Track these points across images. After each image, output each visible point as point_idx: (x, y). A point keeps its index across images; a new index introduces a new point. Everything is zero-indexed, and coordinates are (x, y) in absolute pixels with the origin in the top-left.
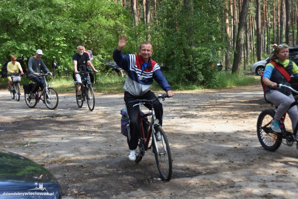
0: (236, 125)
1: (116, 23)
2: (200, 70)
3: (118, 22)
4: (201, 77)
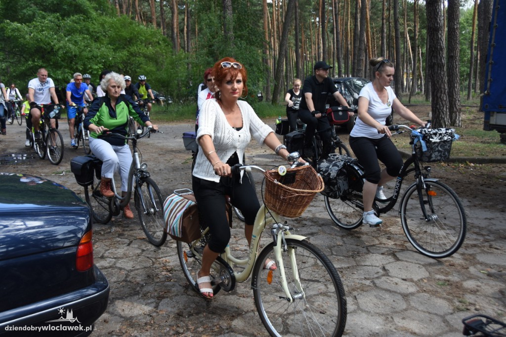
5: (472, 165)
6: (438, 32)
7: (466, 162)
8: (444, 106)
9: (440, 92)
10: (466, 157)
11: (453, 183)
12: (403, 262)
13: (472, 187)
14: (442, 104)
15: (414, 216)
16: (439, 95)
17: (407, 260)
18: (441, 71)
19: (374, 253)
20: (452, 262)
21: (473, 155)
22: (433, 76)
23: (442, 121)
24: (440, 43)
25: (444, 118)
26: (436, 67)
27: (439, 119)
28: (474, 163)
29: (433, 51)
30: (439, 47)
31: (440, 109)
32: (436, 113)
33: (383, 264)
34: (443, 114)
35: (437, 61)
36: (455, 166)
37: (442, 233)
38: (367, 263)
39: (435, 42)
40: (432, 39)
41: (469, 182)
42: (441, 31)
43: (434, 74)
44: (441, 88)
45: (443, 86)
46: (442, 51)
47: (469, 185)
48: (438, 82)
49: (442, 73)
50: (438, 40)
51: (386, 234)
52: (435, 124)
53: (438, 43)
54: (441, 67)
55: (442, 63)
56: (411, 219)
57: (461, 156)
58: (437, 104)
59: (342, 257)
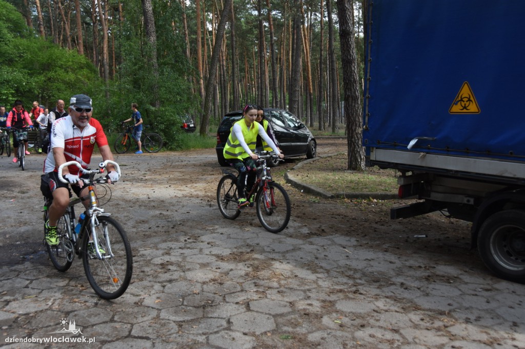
0: (178, 190)
1: (77, 78)
2: (162, 130)
3: (80, 77)
4: (163, 138)
5: (375, 200)
6: (352, 64)
7: (369, 198)
8: (359, 140)
9: (355, 125)
10: (369, 193)
11: (348, 221)
12: (253, 313)
13: (367, 224)
14: (357, 137)
15: (293, 258)
16: (354, 128)
17: (259, 310)
18: (355, 103)
19: (227, 302)
20: (307, 311)
21: (377, 191)
22: (347, 108)
23: (357, 155)
24: (354, 76)
25: (359, 152)
26: (350, 99)
27: (354, 153)
28: (377, 199)
29: (347, 84)
30: (352, 80)
31: (355, 142)
32: (351, 146)
33: (230, 316)
34: (359, 147)
35: (351, 93)
36: (358, 202)
37: (313, 277)
38: (215, 315)
39: (349, 74)
40: (346, 71)
41: (366, 219)
42: (355, 63)
43: (349, 106)
44: (355, 121)
45: (357, 119)
46: (356, 83)
47: (363, 223)
48: (353, 115)
49: (356, 106)
50: (351, 72)
51: (253, 279)
52: (351, 158)
53: (351, 75)
54: (355, 100)
55: (356, 96)
56: (287, 261)
57: (365, 192)
58: (352, 137)
59: (191, 308)
